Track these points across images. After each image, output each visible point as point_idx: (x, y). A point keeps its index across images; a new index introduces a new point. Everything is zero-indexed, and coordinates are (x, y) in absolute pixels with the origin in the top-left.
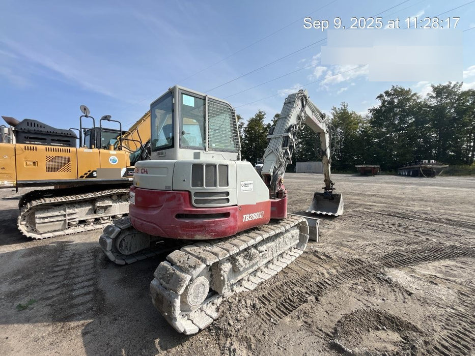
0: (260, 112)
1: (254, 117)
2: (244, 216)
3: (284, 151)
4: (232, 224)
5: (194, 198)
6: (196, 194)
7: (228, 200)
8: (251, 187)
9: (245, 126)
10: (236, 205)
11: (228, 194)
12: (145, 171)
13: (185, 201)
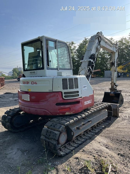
0: (85, 39)
1: (82, 43)
2: (85, 102)
3: (88, 69)
4: (81, 106)
5: (64, 95)
6: (65, 93)
7: (78, 95)
8: (86, 88)
9: (77, 49)
10: (82, 97)
11: (78, 92)
12: (34, 83)
13: (60, 97)
